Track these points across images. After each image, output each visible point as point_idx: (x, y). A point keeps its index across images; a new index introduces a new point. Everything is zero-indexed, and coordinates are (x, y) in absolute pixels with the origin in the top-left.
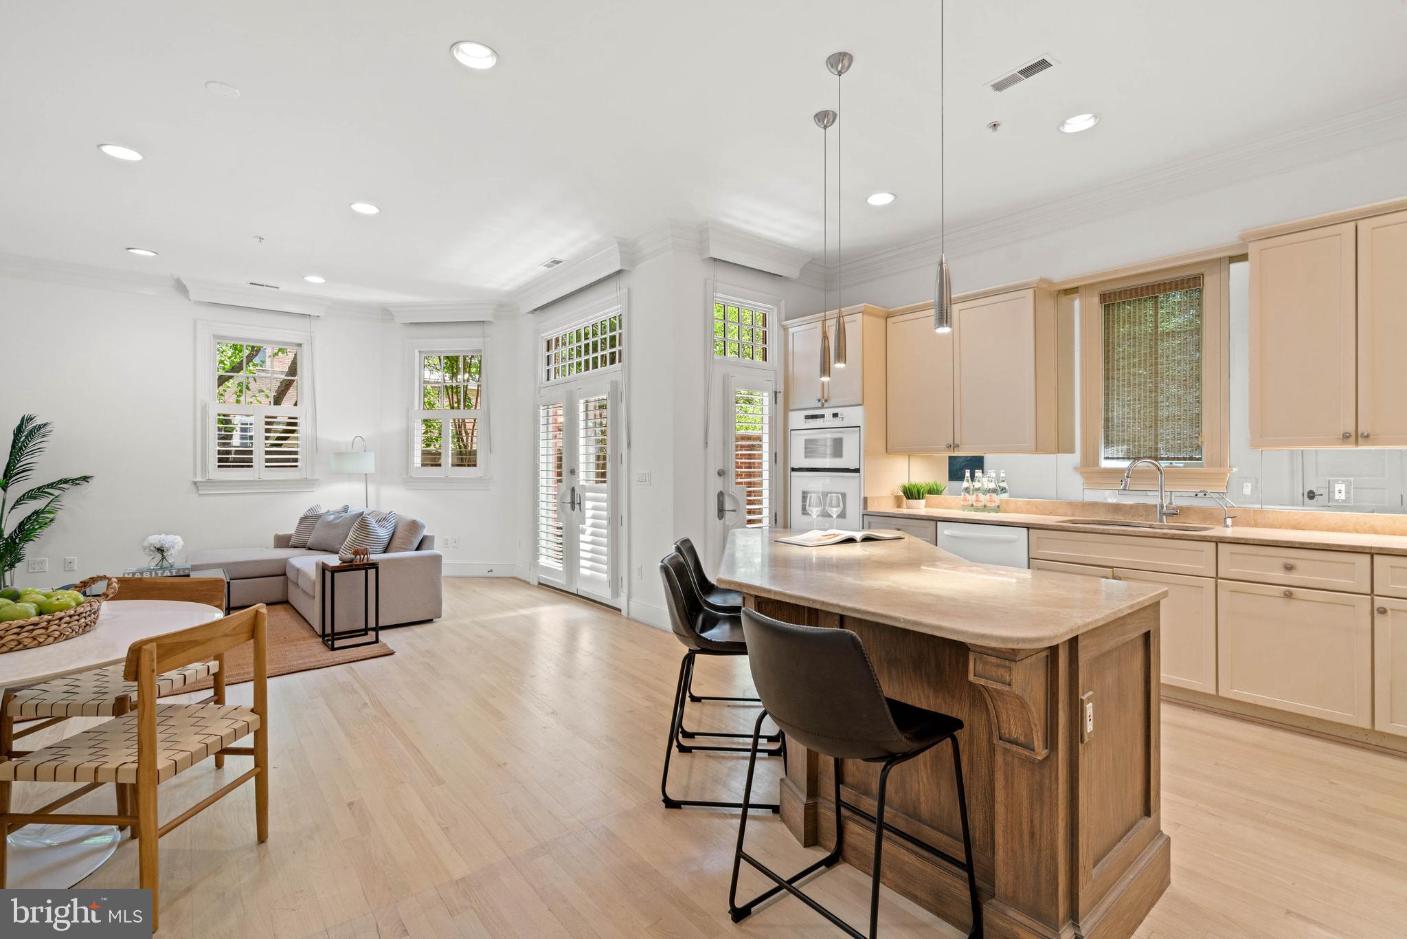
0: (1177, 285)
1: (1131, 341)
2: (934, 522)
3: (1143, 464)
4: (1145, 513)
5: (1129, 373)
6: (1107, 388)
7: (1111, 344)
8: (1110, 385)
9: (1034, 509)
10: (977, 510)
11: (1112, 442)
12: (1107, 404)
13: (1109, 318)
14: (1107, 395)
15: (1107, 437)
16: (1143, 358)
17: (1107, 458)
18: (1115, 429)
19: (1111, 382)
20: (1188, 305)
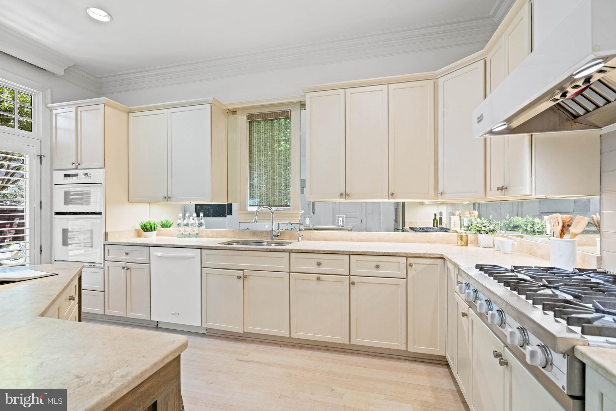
0: (280, 114)
1: (261, 142)
2: (148, 248)
3: (264, 209)
4: (266, 235)
5: (260, 160)
6: (250, 167)
7: (252, 144)
8: (252, 166)
9: (216, 235)
10: (185, 237)
11: (253, 197)
12: (250, 176)
13: (251, 129)
14: (250, 171)
15: (250, 194)
16: (266, 152)
17: (250, 206)
18: (254, 190)
19: (252, 164)
20: (285, 126)
